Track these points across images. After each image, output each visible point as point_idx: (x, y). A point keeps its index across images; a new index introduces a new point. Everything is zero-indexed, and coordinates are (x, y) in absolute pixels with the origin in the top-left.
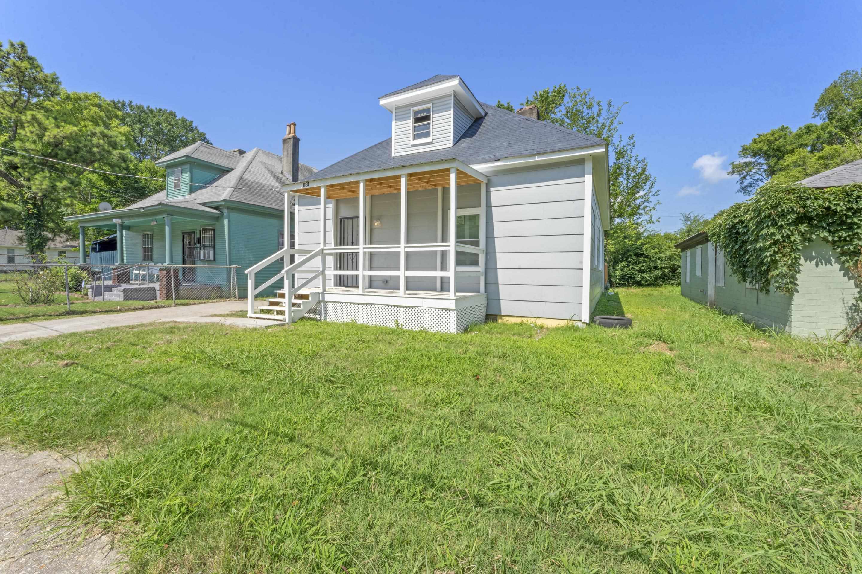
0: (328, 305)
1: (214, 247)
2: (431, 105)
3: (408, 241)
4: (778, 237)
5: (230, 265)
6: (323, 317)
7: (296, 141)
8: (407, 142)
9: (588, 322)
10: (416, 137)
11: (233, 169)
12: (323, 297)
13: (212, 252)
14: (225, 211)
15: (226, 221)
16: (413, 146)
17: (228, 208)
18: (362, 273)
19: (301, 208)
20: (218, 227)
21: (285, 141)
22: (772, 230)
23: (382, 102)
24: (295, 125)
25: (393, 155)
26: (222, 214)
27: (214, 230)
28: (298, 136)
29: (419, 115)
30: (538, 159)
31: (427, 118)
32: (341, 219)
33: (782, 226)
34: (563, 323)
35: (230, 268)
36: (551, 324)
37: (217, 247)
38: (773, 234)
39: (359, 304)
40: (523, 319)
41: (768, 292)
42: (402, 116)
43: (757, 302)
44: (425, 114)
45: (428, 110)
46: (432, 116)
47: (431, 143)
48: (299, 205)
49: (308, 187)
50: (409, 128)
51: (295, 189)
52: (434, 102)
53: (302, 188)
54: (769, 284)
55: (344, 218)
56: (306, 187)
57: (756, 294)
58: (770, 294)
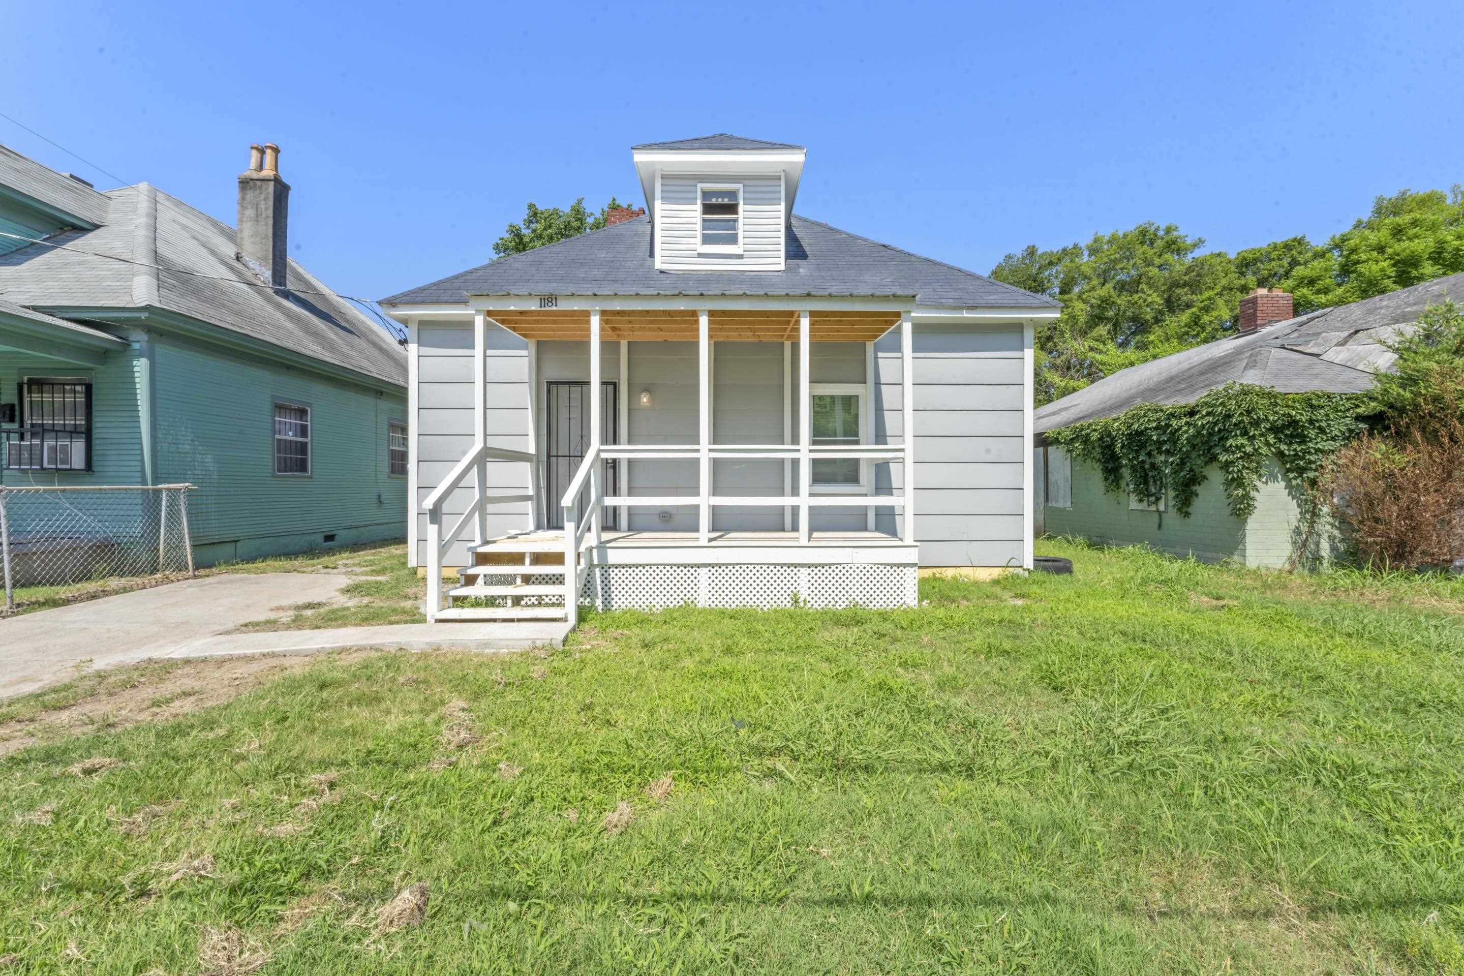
0: (613, 573)
1: (88, 434)
2: (740, 186)
3: (716, 438)
4: (1249, 449)
5: (156, 481)
6: (599, 602)
7: (281, 192)
8: (692, 247)
9: (1032, 568)
10: (707, 240)
11: (97, 227)
12: (603, 556)
13: (78, 448)
14: (139, 340)
15: (141, 367)
16: (700, 255)
17: (149, 329)
18: (705, 500)
19: (426, 351)
20: (102, 376)
21: (245, 183)
22: (1241, 441)
23: (640, 157)
24: (276, 151)
25: (658, 265)
26: (126, 345)
27: (89, 388)
28: (285, 179)
29: (714, 201)
30: (967, 315)
31: (732, 209)
32: (549, 384)
33: (1254, 437)
34: (996, 573)
35: (157, 492)
36: (984, 575)
37: (96, 433)
38: (1243, 446)
39: (699, 566)
40: (934, 570)
41: (1187, 514)
42: (672, 195)
43: (1160, 526)
44: (726, 201)
45: (733, 194)
46: (741, 207)
47: (740, 257)
48: (420, 344)
49: (554, 308)
50: (693, 220)
51: (512, 308)
52: (747, 182)
53: (533, 308)
54: (1189, 505)
55: (557, 383)
56: (547, 308)
57: (1156, 517)
58: (1192, 517)
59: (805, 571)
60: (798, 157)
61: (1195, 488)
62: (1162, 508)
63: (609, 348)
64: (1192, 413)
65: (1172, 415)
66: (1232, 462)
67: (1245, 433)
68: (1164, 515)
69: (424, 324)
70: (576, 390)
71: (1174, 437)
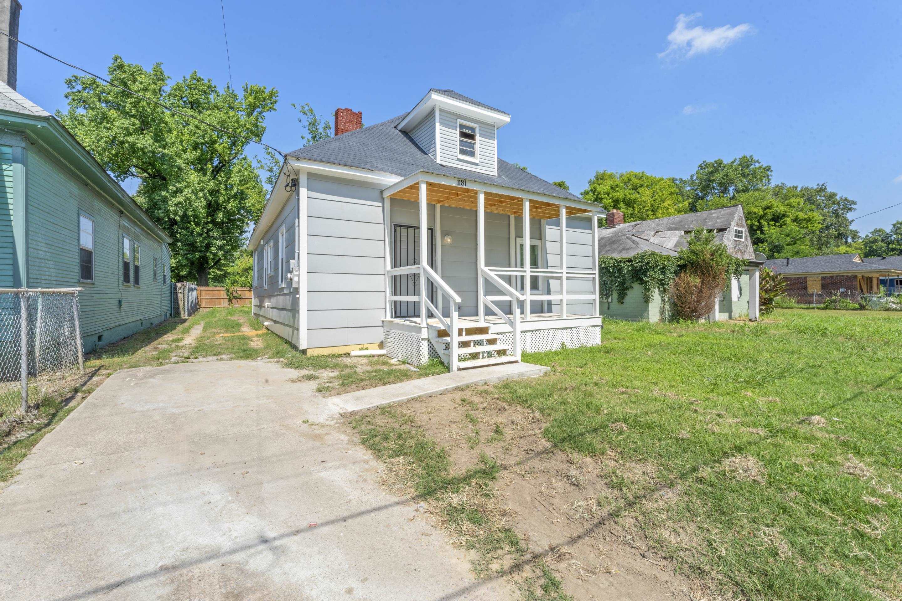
2: (478, 126)
8: (456, 154)
10: (462, 152)
15: (14, 172)
16: (459, 160)
23: (435, 96)
25: (438, 160)
29: (465, 131)
31: (473, 137)
32: (396, 226)
38: (653, 275)
39: (527, 332)
41: (622, 303)
42: (447, 122)
43: (608, 308)
44: (470, 132)
45: (473, 129)
46: (478, 138)
47: (477, 164)
48: (309, 189)
49: (465, 187)
50: (455, 139)
51: (443, 183)
52: (482, 125)
53: (454, 185)
54: (623, 299)
55: (400, 226)
56: (461, 186)
57: (607, 304)
58: (625, 304)
59: (565, 331)
60: (507, 119)
61: (627, 292)
62: (610, 300)
63: (431, 208)
64: (630, 261)
65: (621, 261)
66: (648, 281)
67: (653, 270)
68: (610, 304)
69: (311, 176)
70: (411, 231)
71: (620, 270)
